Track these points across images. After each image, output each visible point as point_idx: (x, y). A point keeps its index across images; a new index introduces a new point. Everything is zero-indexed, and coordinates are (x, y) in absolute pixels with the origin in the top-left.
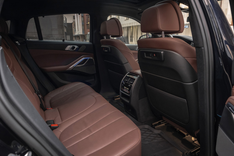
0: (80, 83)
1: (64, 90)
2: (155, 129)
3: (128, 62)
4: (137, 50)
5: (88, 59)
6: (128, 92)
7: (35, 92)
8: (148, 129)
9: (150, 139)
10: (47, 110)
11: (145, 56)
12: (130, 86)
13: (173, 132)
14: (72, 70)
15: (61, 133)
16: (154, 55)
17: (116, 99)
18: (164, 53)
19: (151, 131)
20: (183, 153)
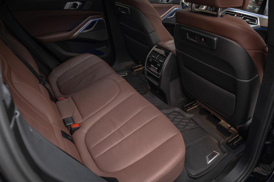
0: (90, 56)
1: (71, 66)
2: (186, 112)
3: (155, 31)
4: (161, 2)
5: (97, 21)
6: (156, 72)
7: (40, 83)
8: (179, 113)
9: (182, 125)
10: (58, 100)
11: (188, 37)
12: (159, 65)
13: (207, 116)
14: (77, 37)
15: (85, 135)
16: (203, 40)
17: (135, 71)
18: (217, 40)
19: (183, 115)
20: (219, 142)
